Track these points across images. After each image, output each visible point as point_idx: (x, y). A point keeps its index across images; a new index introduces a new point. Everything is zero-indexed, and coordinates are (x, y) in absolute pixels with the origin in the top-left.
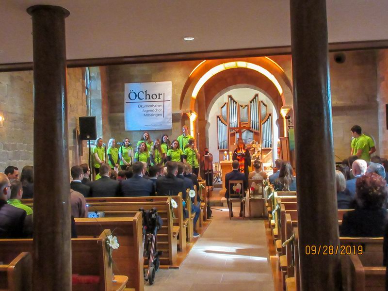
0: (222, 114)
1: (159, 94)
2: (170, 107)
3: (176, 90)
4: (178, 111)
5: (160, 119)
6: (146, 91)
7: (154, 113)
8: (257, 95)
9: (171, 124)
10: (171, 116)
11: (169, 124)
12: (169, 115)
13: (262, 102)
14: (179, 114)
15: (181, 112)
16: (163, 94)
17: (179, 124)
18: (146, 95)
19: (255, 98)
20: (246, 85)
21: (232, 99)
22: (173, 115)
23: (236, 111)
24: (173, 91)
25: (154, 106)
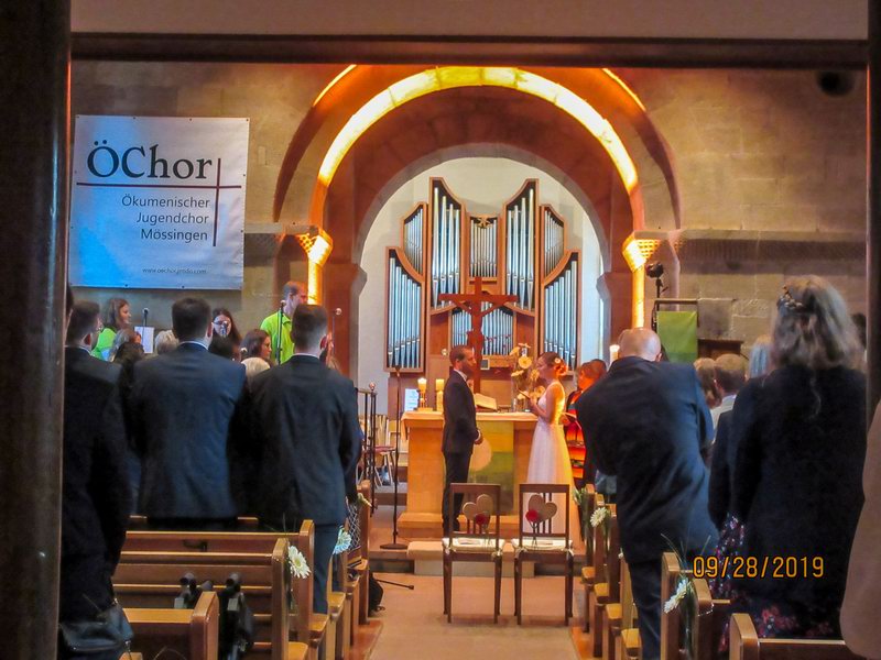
0: (404, 245)
1: (202, 163)
2: (240, 210)
3: (262, 150)
4: (268, 226)
5: (200, 252)
6: (154, 149)
7: (180, 227)
8: (531, 185)
9: (239, 271)
10: (240, 244)
11: (235, 272)
12: (233, 237)
13: (548, 209)
14: (270, 238)
15: (278, 229)
16: (215, 163)
17: (267, 273)
18: (153, 163)
19: (525, 193)
20: (498, 146)
21: (443, 191)
22: (247, 238)
23: (454, 236)
24: (253, 152)
25: (182, 204)
